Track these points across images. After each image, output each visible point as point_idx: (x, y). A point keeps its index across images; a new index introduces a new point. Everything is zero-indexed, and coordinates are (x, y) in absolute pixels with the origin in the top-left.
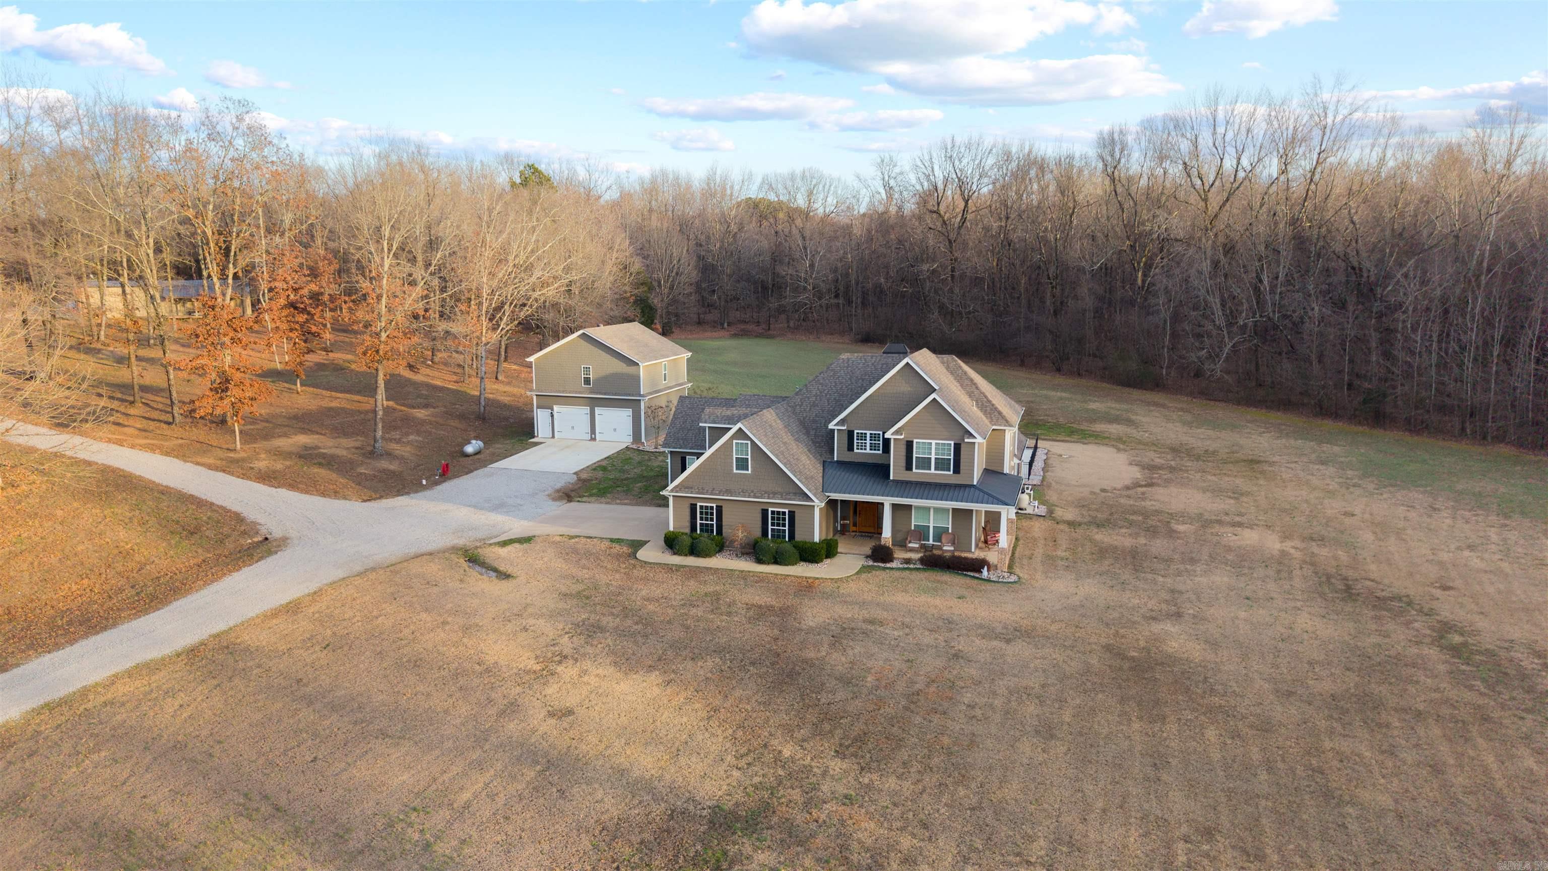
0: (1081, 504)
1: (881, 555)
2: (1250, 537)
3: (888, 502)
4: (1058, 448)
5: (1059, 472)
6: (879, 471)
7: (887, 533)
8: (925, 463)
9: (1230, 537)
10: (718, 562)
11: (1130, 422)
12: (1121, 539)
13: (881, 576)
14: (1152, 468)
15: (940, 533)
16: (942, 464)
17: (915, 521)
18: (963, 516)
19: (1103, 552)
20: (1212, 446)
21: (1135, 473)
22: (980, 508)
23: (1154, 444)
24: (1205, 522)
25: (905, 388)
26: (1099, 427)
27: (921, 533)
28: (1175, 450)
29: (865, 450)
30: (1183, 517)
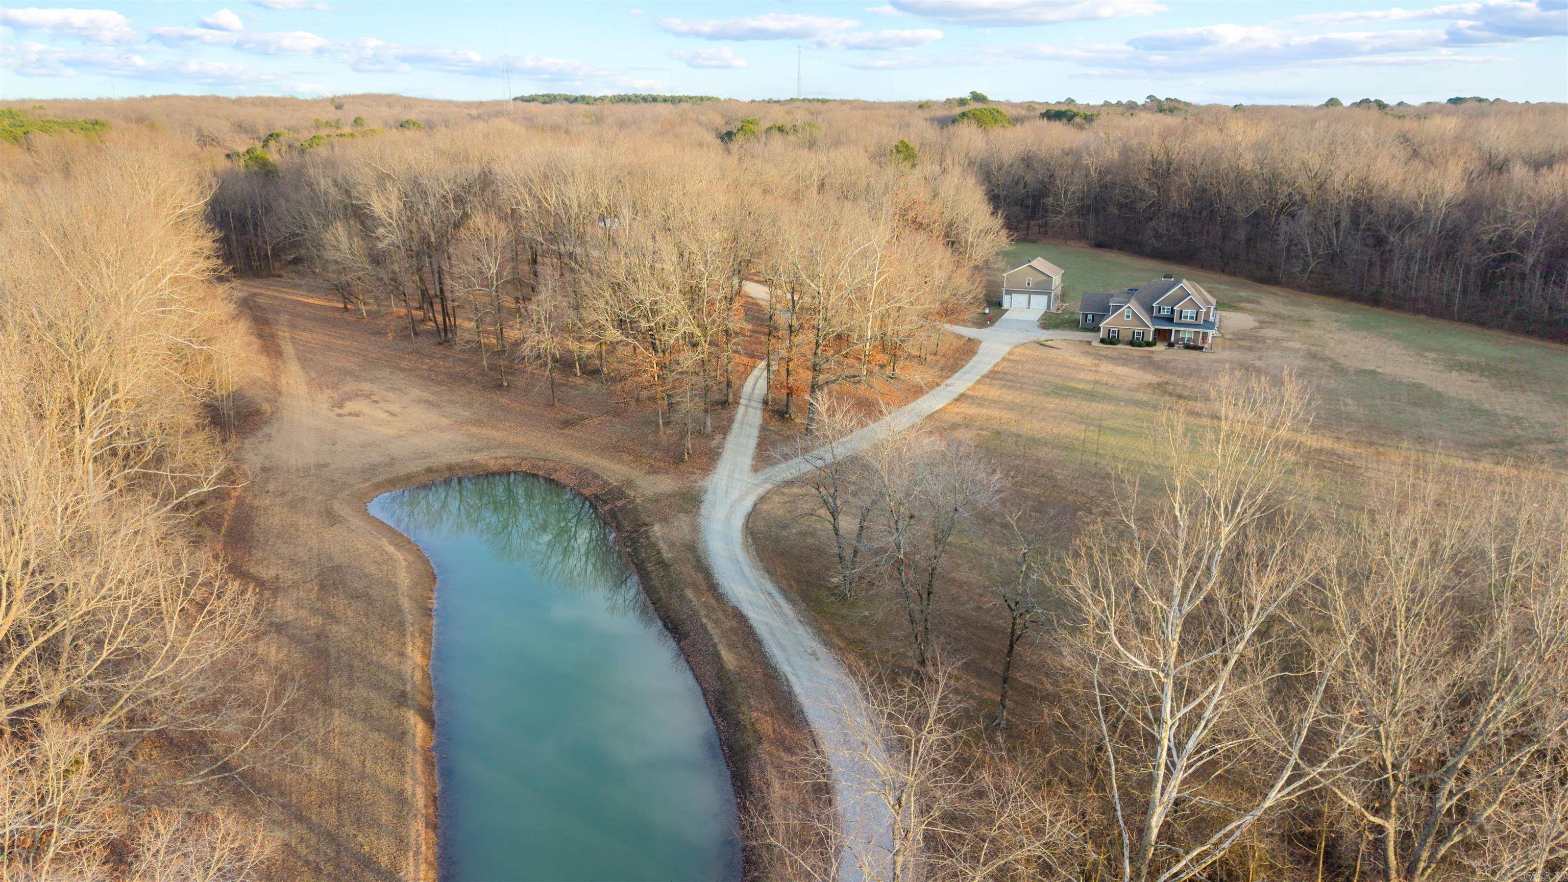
0: (1233, 334)
1: (1171, 345)
2: (1291, 344)
3: (1174, 329)
4: (1224, 314)
5: (1225, 323)
6: (1170, 320)
7: (1172, 339)
8: (1186, 317)
9: (1285, 344)
10: (1119, 346)
11: (1258, 303)
12: (1247, 343)
13: (1171, 350)
14: (1263, 322)
15: (1189, 340)
16: (1192, 318)
17: (1181, 336)
18: (1197, 333)
19: (1240, 347)
20: (1292, 314)
21: (1257, 324)
22: (1201, 330)
23: (1267, 313)
24: (1277, 340)
25: (1180, 293)
26: (1243, 305)
27: (1183, 339)
28: (1275, 315)
29: (1165, 312)
30: (1270, 338)
